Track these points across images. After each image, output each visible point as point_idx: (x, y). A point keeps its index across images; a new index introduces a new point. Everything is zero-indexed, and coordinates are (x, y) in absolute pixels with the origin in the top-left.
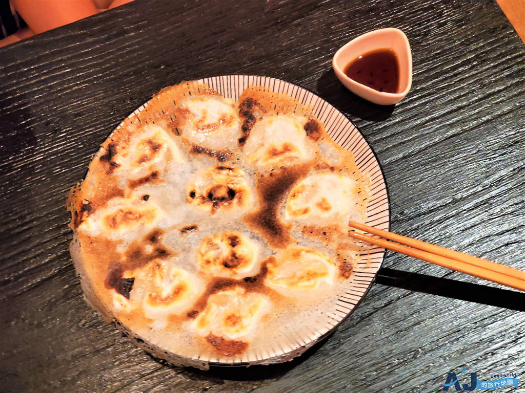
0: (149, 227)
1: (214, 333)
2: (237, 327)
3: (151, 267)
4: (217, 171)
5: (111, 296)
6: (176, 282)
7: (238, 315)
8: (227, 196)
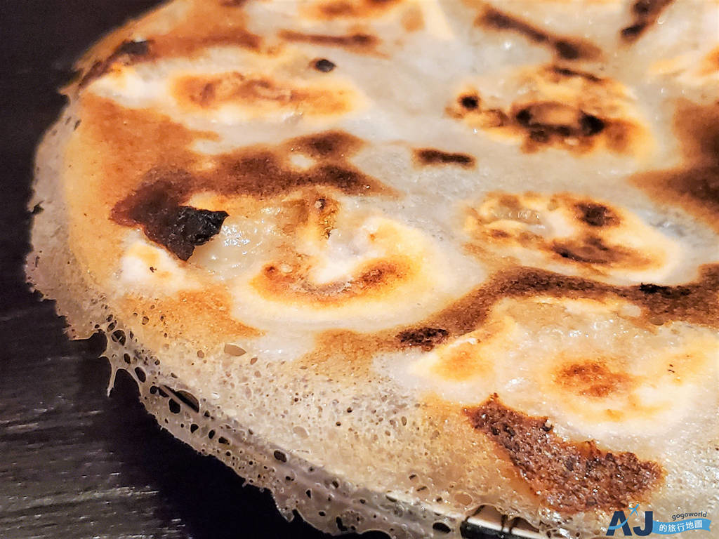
0: (318, 124)
1: (508, 402)
2: (613, 402)
3: (293, 203)
4: (551, 75)
5: (123, 245)
6: (375, 254)
7: (614, 370)
8: (576, 125)
